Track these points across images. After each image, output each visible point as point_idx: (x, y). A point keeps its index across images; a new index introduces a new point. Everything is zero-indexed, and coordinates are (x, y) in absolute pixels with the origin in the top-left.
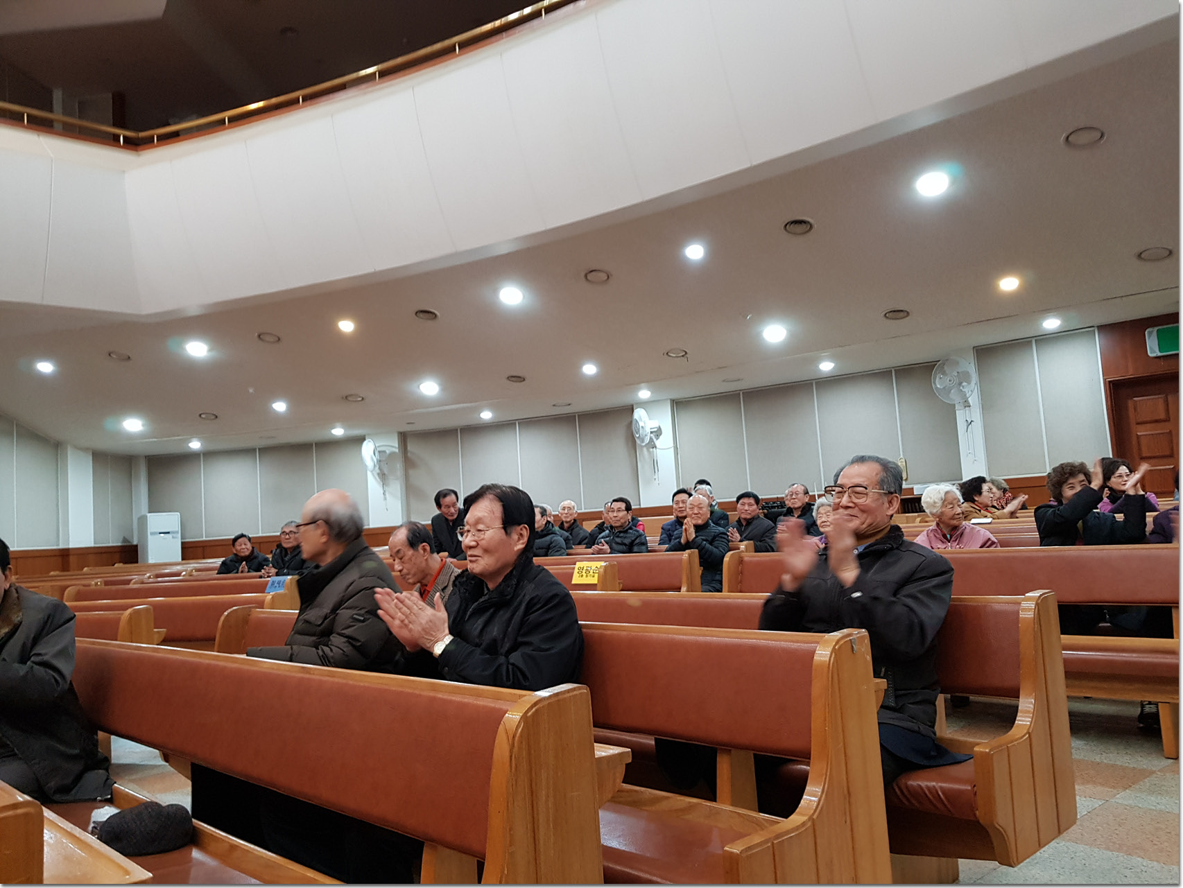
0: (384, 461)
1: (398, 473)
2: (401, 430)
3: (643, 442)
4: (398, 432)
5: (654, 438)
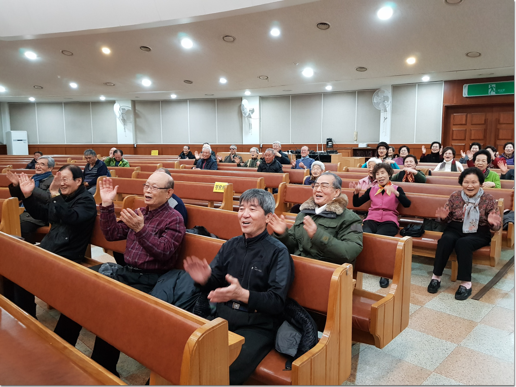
0: (125, 113)
1: (131, 120)
2: (133, 100)
3: (246, 115)
4: (131, 100)
5: (250, 113)
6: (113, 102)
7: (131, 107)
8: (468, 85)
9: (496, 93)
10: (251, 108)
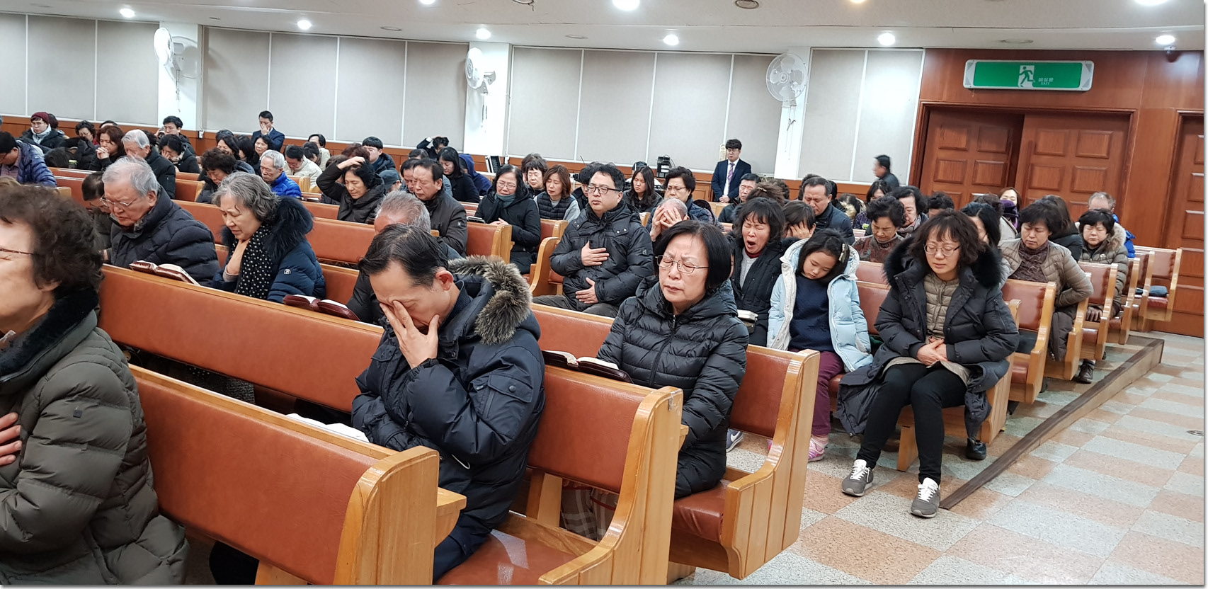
0: (181, 55)
1: (196, 71)
2: (205, 23)
3: (475, 86)
4: (199, 25)
5: (486, 82)
6: (154, 26)
7: (196, 40)
8: (976, 61)
9: (1034, 85)
10: (489, 72)
